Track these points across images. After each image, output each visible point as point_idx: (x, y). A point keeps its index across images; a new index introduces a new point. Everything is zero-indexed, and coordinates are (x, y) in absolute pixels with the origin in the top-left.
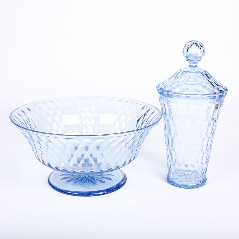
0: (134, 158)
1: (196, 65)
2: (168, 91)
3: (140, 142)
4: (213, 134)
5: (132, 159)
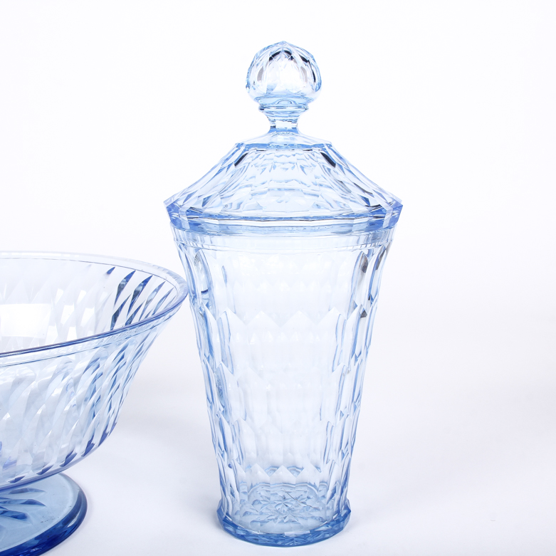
0: (104, 436)
1: (294, 125)
2: (220, 217)
3: (120, 381)
4: (359, 359)
5: (96, 441)
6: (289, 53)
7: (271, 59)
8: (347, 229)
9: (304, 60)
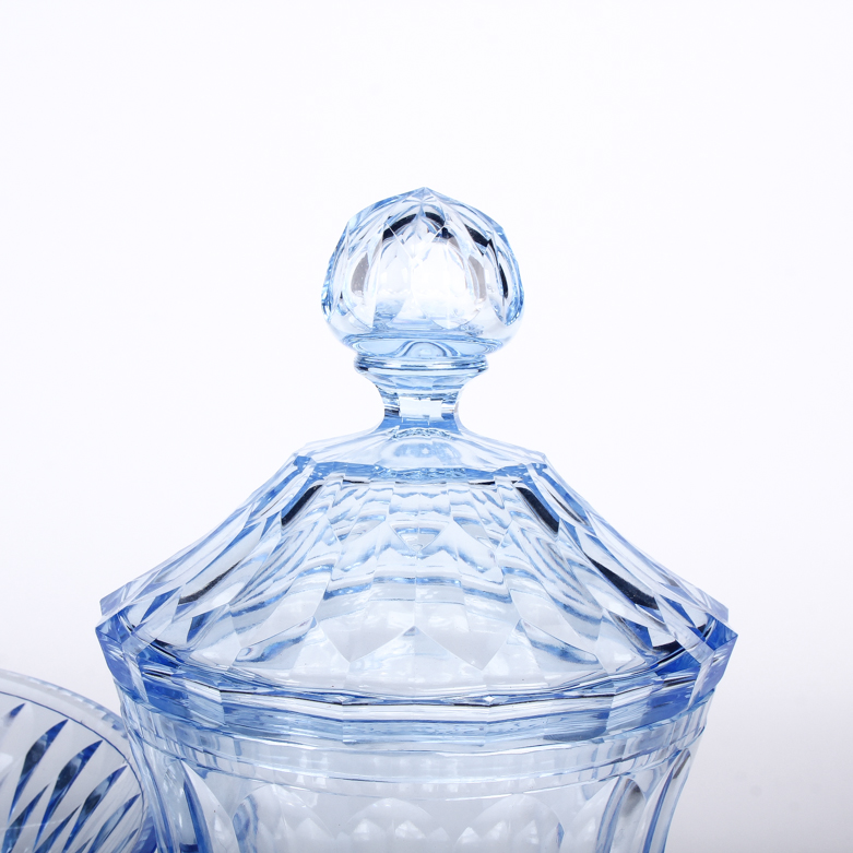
6: (437, 219)
7: (387, 234)
8: (589, 724)
9: (478, 238)
